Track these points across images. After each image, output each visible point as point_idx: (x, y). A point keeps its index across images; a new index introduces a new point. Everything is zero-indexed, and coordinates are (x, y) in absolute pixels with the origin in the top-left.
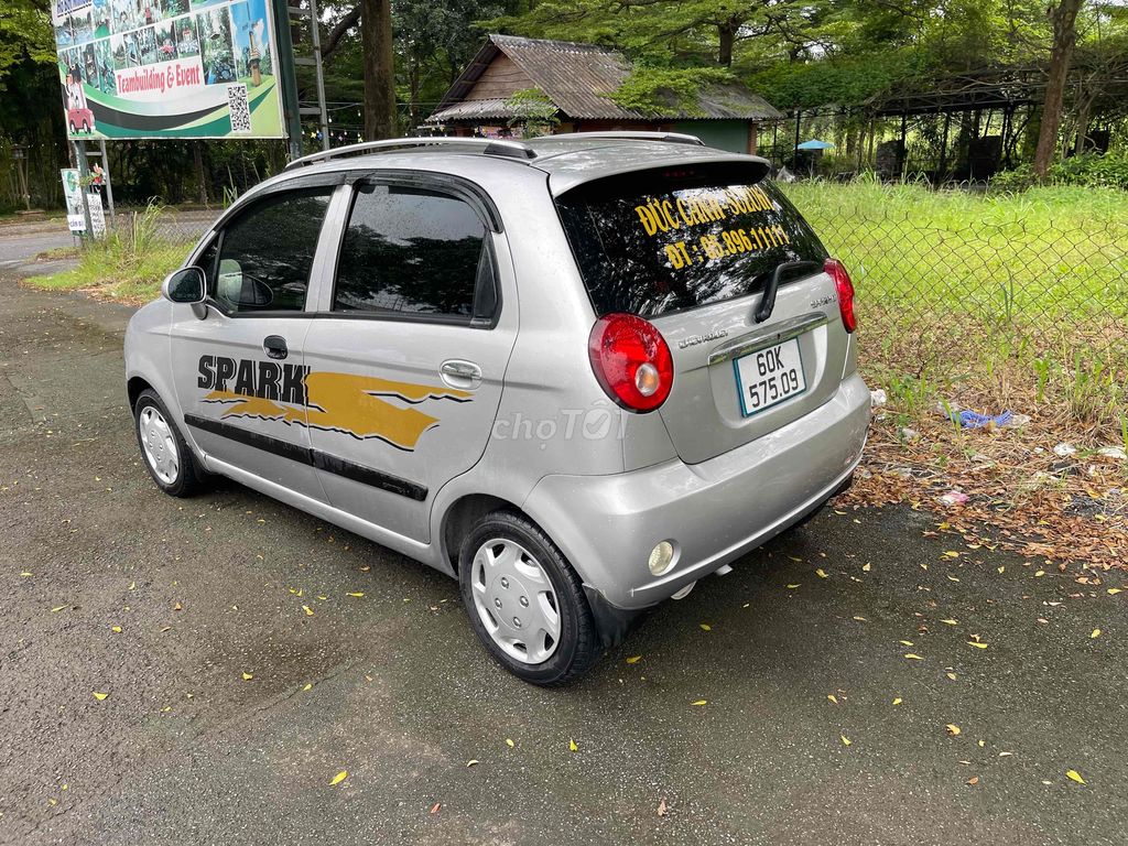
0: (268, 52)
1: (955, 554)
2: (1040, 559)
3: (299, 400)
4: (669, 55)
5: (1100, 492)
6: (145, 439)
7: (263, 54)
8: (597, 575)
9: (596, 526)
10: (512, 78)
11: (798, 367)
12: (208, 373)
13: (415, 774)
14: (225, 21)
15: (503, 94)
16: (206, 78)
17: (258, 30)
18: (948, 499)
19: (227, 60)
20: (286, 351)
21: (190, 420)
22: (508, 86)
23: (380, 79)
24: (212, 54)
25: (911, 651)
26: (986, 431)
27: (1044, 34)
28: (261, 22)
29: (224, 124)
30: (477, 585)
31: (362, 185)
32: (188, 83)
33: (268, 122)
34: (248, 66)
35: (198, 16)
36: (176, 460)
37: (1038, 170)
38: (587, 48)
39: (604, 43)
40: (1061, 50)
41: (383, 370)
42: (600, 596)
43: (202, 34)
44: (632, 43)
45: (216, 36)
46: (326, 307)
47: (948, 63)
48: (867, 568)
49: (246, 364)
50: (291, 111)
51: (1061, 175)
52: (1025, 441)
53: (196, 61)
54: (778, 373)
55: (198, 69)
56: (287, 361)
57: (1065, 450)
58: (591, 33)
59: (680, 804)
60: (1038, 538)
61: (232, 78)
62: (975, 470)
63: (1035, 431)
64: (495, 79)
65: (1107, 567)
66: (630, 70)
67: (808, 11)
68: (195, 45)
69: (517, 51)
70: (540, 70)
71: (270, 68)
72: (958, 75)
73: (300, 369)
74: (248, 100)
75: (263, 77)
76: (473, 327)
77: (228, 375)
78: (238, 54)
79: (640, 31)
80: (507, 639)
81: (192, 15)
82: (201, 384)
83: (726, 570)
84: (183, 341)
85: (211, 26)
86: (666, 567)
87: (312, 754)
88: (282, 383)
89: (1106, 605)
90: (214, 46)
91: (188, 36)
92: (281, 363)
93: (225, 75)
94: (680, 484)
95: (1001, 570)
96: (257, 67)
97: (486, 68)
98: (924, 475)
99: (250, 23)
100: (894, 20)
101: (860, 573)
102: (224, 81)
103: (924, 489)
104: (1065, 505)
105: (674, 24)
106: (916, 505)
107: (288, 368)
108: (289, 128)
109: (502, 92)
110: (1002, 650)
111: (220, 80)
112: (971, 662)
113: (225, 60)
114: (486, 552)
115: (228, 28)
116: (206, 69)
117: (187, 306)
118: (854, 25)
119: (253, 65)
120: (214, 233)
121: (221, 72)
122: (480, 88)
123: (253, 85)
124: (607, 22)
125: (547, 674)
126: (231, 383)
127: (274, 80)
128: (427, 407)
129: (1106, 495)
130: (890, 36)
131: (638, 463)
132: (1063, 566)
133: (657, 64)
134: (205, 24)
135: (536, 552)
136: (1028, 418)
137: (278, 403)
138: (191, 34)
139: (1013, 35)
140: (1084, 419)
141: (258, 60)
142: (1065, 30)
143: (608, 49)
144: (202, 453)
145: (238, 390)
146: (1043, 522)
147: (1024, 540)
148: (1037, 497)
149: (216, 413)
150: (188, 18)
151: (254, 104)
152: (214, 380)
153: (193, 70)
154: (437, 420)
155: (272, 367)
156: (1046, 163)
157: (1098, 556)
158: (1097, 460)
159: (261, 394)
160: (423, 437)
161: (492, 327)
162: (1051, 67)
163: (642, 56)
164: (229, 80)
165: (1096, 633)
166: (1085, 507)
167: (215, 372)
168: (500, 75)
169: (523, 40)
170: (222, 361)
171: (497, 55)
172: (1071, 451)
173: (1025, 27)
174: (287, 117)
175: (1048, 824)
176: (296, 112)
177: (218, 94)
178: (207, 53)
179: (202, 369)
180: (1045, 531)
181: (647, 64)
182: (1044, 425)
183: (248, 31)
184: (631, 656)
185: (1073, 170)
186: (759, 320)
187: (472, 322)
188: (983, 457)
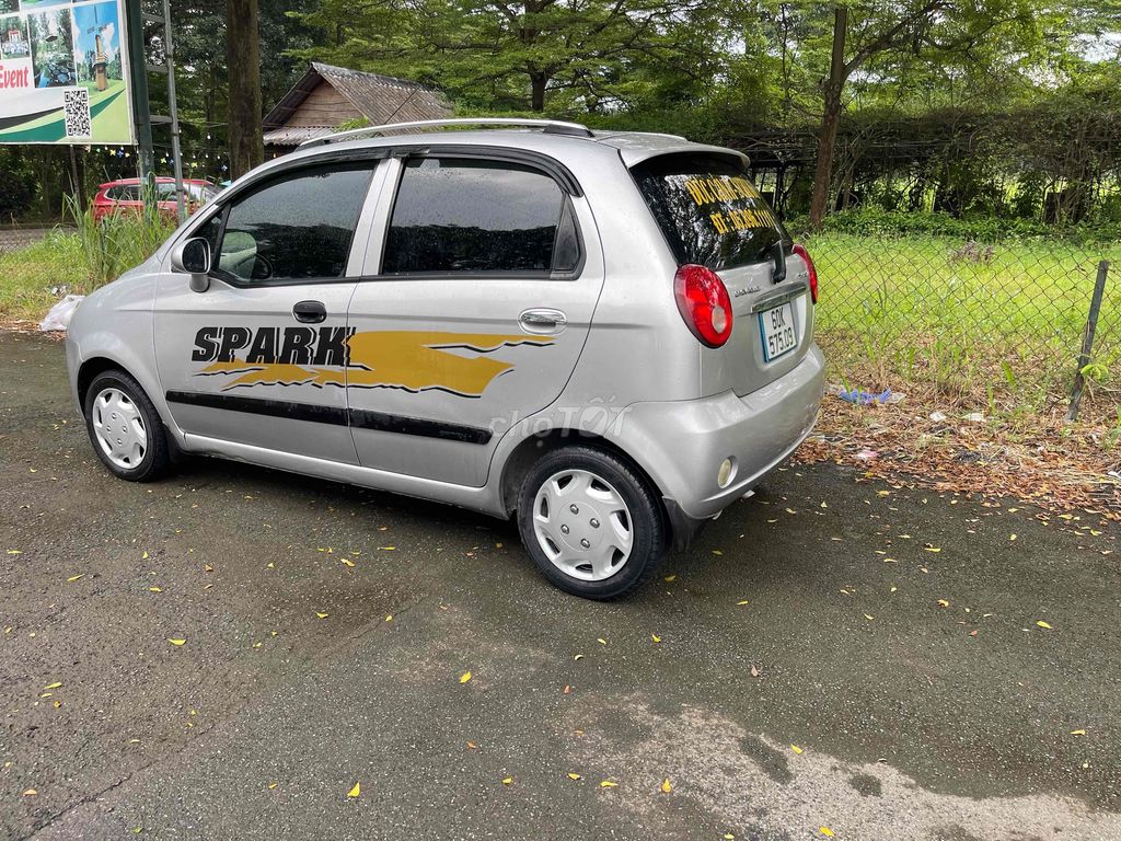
0: (118, 56)
1: (887, 493)
2: (950, 493)
3: (337, 360)
4: (490, 97)
5: (975, 445)
6: (97, 424)
7: (111, 59)
8: (677, 486)
9: (675, 445)
10: (336, 107)
11: (792, 327)
12: (210, 347)
13: (533, 669)
14: (66, 23)
15: (328, 123)
16: (37, 82)
17: (107, 34)
18: (862, 455)
19: (66, 64)
20: (325, 314)
21: (172, 397)
22: (332, 115)
23: (246, 92)
24: (46, 56)
25: (886, 556)
26: (873, 406)
27: (815, 104)
28: (111, 27)
29: (59, 128)
30: (538, 517)
31: (412, 158)
32: (13, 85)
33: (114, 126)
34: (92, 70)
35: (30, 17)
36: (144, 444)
37: (813, 220)
38: (410, 84)
39: (427, 81)
40: (831, 117)
41: (434, 323)
42: (678, 506)
43: (34, 34)
44: (455, 83)
45: (53, 38)
46: (374, 271)
47: (734, 125)
48: (824, 505)
49: (267, 333)
50: (141, 118)
51: (833, 226)
52: (906, 412)
53: (27, 62)
54: (782, 329)
55: (26, 72)
56: (324, 324)
57: (937, 417)
58: (413, 70)
59: (767, 668)
60: (941, 479)
61: (73, 81)
62: (875, 434)
63: (911, 404)
64: (317, 107)
65: (1001, 496)
66: (452, 109)
67: (603, 70)
68: (26, 46)
69: (341, 81)
70: (366, 102)
71: (120, 72)
72: (742, 135)
73: (341, 332)
74: (89, 104)
75: (109, 81)
76: (554, 279)
77: (239, 344)
78: (79, 57)
79: (459, 73)
80: (570, 562)
81: (22, 15)
82: (196, 356)
83: (750, 493)
84: (172, 315)
85: (46, 27)
87: (427, 664)
88: (315, 347)
89: (1013, 519)
90: (49, 49)
91: (15, 37)
92: (317, 327)
93: (62, 78)
94: (732, 412)
95: (925, 501)
96: (104, 70)
97: (307, 97)
98: (836, 440)
99: (97, 27)
100: (686, 83)
101: (821, 510)
102: (60, 84)
103: (840, 450)
104: (952, 456)
105: (492, 68)
106: (840, 461)
107: (325, 332)
108: (138, 135)
109: (325, 121)
110: (953, 553)
111: (54, 83)
112: (932, 561)
113: (62, 63)
114: (552, 484)
115: (68, 30)
116: (37, 71)
118: (650, 86)
119: (97, 69)
121: (59, 75)
122: (301, 114)
123: (96, 89)
124: (428, 62)
125: (616, 586)
126: (242, 354)
127: (123, 85)
128: (502, 354)
129: (979, 447)
130: (677, 97)
131: (709, 391)
132: (969, 496)
133: (478, 105)
134: (39, 25)
135: (609, 477)
136: (904, 395)
137: (308, 367)
138: (20, 34)
139: (786, 103)
140: (947, 393)
141: (104, 65)
142: (834, 99)
143: (430, 87)
144: (179, 432)
145: (251, 359)
146: (940, 468)
147: (932, 482)
148: (928, 450)
149: (216, 385)
150: (17, 18)
151: (96, 110)
152: (217, 351)
153: (20, 73)
154: (512, 365)
155: (305, 334)
156: (820, 216)
157: (991, 488)
158: (963, 423)
159: (284, 359)
160: (495, 382)
161: (576, 278)
162: (822, 132)
163: (464, 96)
164: (66, 84)
165: (1013, 537)
166: (968, 456)
167: (214, 344)
168: (322, 103)
169: (346, 71)
170: (229, 332)
171: (318, 83)
172: (944, 418)
173: (797, 98)
174: (137, 123)
175: (1040, 654)
176: (147, 119)
177: (54, 97)
178: (39, 55)
179: (199, 340)
180: (944, 474)
181: (468, 105)
182: (917, 399)
183: (95, 33)
184: (668, 576)
186: (776, 281)
187: (552, 276)
188: (878, 424)
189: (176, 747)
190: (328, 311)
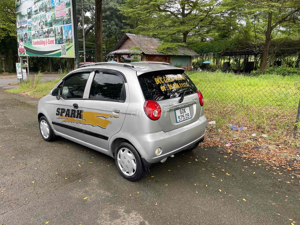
0: (72, 37)
1: (227, 157)
2: (245, 158)
3: (80, 118)
4: (170, 40)
5: (261, 144)
6: (41, 128)
7: (71, 38)
8: (144, 155)
9: (144, 144)
10: (131, 44)
11: (189, 113)
12: (59, 112)
13: (104, 197)
14: (62, 30)
15: (129, 48)
16: (56, 43)
17: (70, 32)
18: (227, 145)
19: (62, 39)
20: (78, 107)
21: (53, 123)
22: (130, 46)
23: (99, 45)
24: (58, 37)
25: (214, 175)
26: (237, 131)
27: (264, 37)
28: (70, 30)
29: (60, 54)
30: (118, 159)
31: (97, 72)
32: (51, 44)
33: (71, 54)
34: (67, 41)
35: (55, 28)
36: (49, 133)
37: (262, 71)
38: (150, 37)
39: (154, 36)
40: (267, 41)
41: (100, 111)
42: (145, 160)
43: (55, 32)
44: (161, 36)
45: (59, 33)
46: (88, 98)
47: (239, 44)
48: (207, 159)
49: (68, 110)
50: (77, 52)
51: (268, 72)
52: (246, 133)
53: (54, 39)
54: (185, 114)
55: (54, 41)
56: (78, 109)
57: (254, 135)
58: (151, 34)
59: (160, 204)
60: (245, 153)
61: (63, 43)
62: (234, 139)
63: (248, 131)
64: (127, 44)
65: (259, 160)
66: (161, 43)
67: (206, 30)
68: (53, 35)
69: (133, 38)
70: (138, 42)
71: (72, 41)
72: (242, 47)
73: (81, 111)
74: (66, 48)
75: (70, 43)
76: (120, 102)
77: (64, 112)
78: (64, 37)
79: (163, 34)
80: (125, 171)
81: (53, 28)
82: (57, 114)
83: (173, 156)
84: (53, 105)
85: (58, 31)
86: (159, 153)
87: (81, 193)
88: (76, 114)
89: (258, 167)
90: (58, 35)
91: (52, 33)
92: (77, 110)
93: (61, 42)
94: (162, 136)
95: (236, 160)
96: (69, 41)
97: (125, 41)
98: (222, 140)
99: (68, 31)
100: (226, 33)
101: (205, 160)
102: (60, 44)
103: (222, 143)
104: (253, 147)
105: (172, 32)
106: (220, 146)
107: (78, 111)
108: (76, 55)
109: (129, 47)
110: (233, 176)
111: (59, 43)
112: (226, 178)
113: (61, 39)
114: (121, 151)
115: (62, 31)
116: (56, 41)
117: (55, 97)
118: (217, 34)
119: (68, 40)
120: (62, 81)
121: (60, 41)
122: (123, 46)
123: (67, 45)
124: (155, 31)
125: (133, 178)
126: (64, 114)
127: (73, 44)
128: (109, 119)
129: (262, 145)
130: (226, 36)
131: (154, 131)
132: (250, 159)
133: (168, 41)
134: (56, 30)
135: (131, 150)
136: (247, 128)
137: (75, 119)
138: (53, 32)
139: (256, 37)
140: (259, 128)
141: (69, 39)
142: (268, 36)
143: (156, 38)
144: (55, 131)
145: (66, 116)
146: (247, 150)
147: (242, 154)
148: (246, 145)
149: (60, 121)
150: (52, 28)
151: (67, 50)
152: (60, 113)
153: (52, 41)
154: (111, 122)
155: (75, 111)
156: (264, 69)
157: (258, 158)
158: (261, 137)
159: (71, 117)
160: (108, 126)
161: (124, 102)
162: (265, 45)
163: (164, 40)
164: (62, 44)
165: (254, 173)
166: (257, 147)
167: (60, 112)
168: (128, 43)
169: (134, 35)
170: (62, 109)
171: (127, 38)
172: (255, 135)
173: (259, 35)
174: (76, 53)
175: (237, 208)
176: (78, 52)
177: (59, 47)
178: (56, 37)
179: (57, 111)
180: (247, 152)
181: (165, 42)
182: (250, 129)
183: (67, 32)
184: (152, 176)
185: (271, 71)
186: (180, 102)
187: (120, 101)
188: (236, 136)
189: (19, 207)
190: (79, 106)
